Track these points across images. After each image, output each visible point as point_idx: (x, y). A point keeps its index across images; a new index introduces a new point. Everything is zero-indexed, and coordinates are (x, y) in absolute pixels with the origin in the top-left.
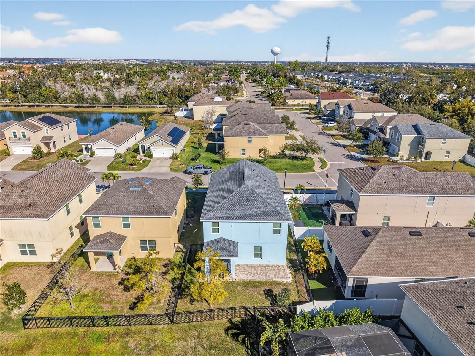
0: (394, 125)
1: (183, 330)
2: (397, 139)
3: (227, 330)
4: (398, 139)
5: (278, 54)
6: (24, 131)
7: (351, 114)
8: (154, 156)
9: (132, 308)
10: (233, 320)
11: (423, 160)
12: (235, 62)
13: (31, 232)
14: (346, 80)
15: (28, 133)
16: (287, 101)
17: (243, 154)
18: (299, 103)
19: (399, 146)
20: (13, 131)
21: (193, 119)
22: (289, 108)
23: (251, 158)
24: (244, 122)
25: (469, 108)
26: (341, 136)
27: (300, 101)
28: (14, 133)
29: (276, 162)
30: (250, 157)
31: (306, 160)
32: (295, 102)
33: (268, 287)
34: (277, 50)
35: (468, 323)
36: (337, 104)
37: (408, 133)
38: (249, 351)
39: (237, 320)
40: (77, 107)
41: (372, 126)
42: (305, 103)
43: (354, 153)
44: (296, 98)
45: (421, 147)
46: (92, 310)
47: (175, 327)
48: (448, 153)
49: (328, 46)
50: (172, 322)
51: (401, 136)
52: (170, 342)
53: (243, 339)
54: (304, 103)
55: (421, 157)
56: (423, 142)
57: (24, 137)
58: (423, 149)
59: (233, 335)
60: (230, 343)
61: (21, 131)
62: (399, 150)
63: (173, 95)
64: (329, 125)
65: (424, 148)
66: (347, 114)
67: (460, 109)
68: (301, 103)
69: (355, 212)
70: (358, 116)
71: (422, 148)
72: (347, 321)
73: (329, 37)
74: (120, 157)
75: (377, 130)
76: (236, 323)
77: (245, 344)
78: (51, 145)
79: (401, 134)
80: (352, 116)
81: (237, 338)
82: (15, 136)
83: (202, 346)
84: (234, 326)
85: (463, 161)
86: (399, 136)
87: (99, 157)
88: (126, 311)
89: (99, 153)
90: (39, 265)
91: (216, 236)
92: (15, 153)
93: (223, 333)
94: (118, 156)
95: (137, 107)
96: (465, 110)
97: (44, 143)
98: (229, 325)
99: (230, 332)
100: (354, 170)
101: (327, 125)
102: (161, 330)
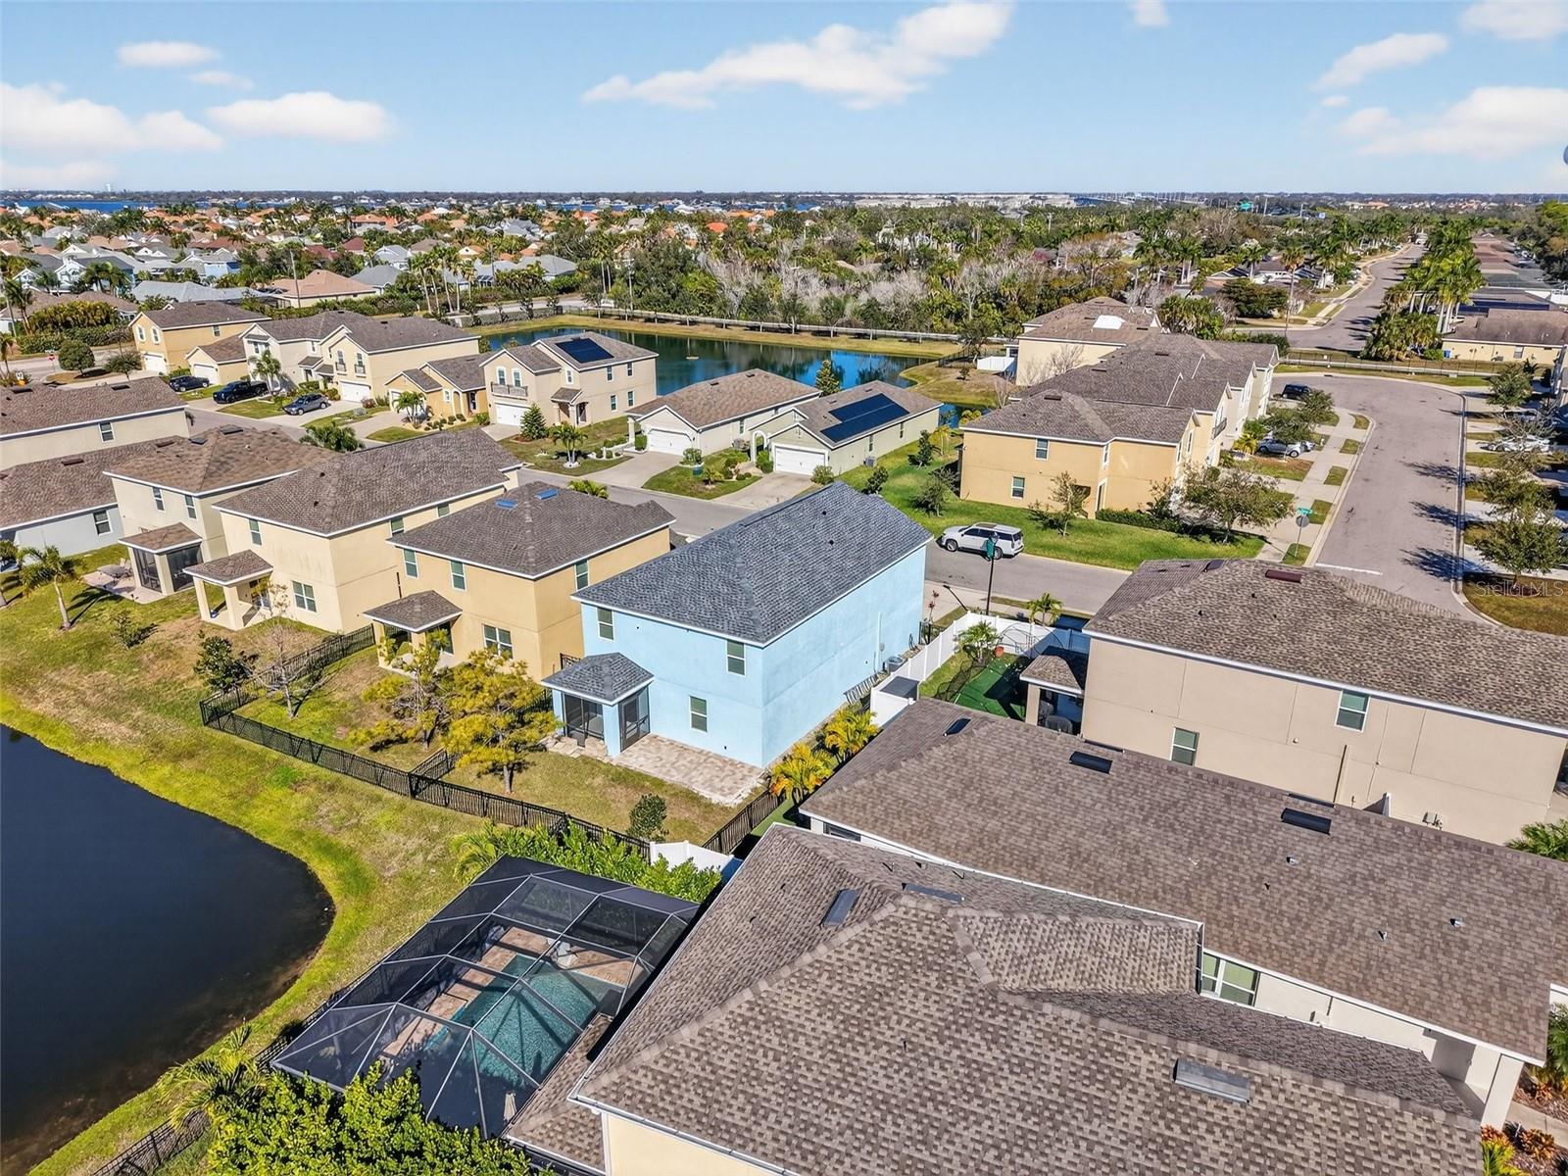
1: (421, 815)
6: (518, 369)
8: (777, 469)
9: (375, 748)
12: (1383, 198)
13: (307, 559)
15: (527, 377)
16: (1446, 347)
17: (1019, 493)
18: (1500, 359)
20: (498, 368)
21: (1014, 380)
22: (1431, 374)
23: (1043, 509)
27: (1507, 352)
28: (501, 373)
29: (1108, 533)
30: (1037, 505)
31: (1231, 540)
32: (1484, 353)
40: (753, 328)
46: (315, 729)
47: (410, 805)
50: (414, 794)
52: (384, 828)
54: (1524, 359)
57: (518, 383)
61: (513, 370)
63: (1023, 308)
69: (1080, 692)
74: (698, 461)
78: (573, 410)
82: (502, 381)
87: (654, 453)
88: (362, 751)
89: (656, 443)
92: (499, 421)
94: (693, 456)
95: (900, 339)
97: (560, 404)
102: (388, 801)
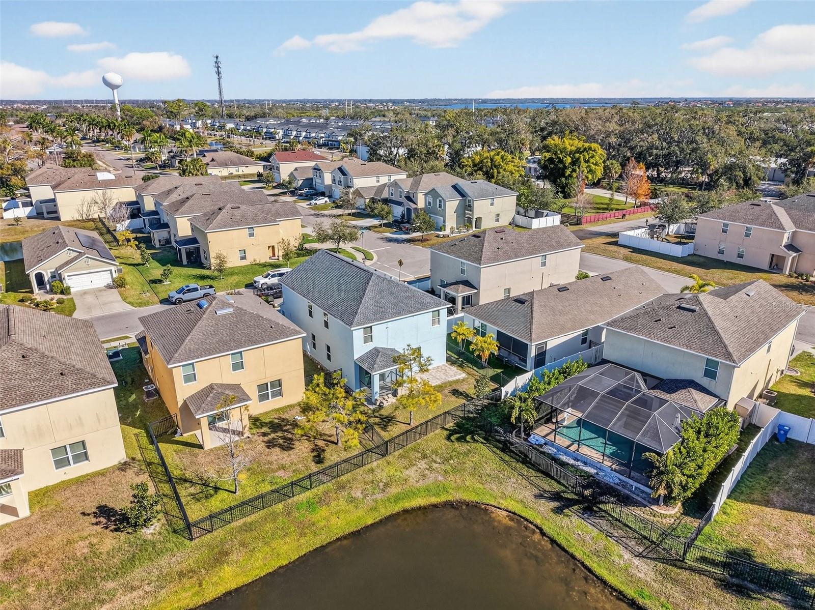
0: (431, 189)
1: (401, 456)
2: (438, 206)
3: (448, 438)
4: (440, 207)
5: (120, 86)
7: (346, 181)
8: (72, 290)
9: (319, 460)
10: (447, 427)
11: (474, 229)
13: (80, 418)
14: (273, 130)
16: (210, 171)
17: (243, 258)
18: (232, 174)
19: (444, 217)
21: (58, 219)
23: (258, 262)
24: (229, 206)
25: (492, 160)
26: (349, 214)
27: (233, 170)
30: (255, 260)
31: (339, 252)
32: (225, 172)
33: (451, 388)
34: (115, 79)
35: (669, 328)
36: (317, 169)
37: (452, 198)
38: (488, 445)
39: (450, 425)
41: (392, 195)
42: (242, 173)
43: (388, 235)
44: (225, 164)
45: (469, 212)
46: (266, 484)
47: (390, 458)
48: (498, 215)
49: (219, 73)
50: (385, 454)
51: (445, 202)
52: (399, 473)
53: (472, 438)
54: (240, 173)
55: (471, 227)
56: (470, 206)
58: (472, 215)
59: (458, 439)
60: (462, 447)
62: (444, 222)
64: (318, 202)
65: (473, 213)
66: (340, 182)
67: (481, 162)
68: (235, 173)
69: (476, 291)
70: (359, 183)
71: (470, 214)
72: (570, 373)
73: (217, 57)
75: (403, 200)
76: (452, 428)
77: (477, 441)
79: (443, 199)
80: (350, 184)
81: (465, 440)
83: (436, 462)
84: (452, 432)
85: (513, 223)
86: (440, 201)
88: (315, 468)
90: (102, 474)
91: (370, 346)
93: (447, 443)
96: (487, 162)
98: (446, 433)
99: (453, 438)
100: (453, 243)
101: (315, 202)
102: (378, 466)
